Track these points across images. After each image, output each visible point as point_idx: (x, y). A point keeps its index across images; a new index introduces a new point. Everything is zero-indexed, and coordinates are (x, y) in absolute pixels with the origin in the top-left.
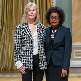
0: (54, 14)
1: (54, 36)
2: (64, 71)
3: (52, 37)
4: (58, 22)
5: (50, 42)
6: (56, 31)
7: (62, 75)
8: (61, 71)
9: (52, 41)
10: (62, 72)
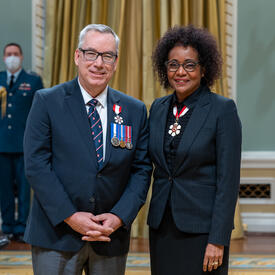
0: (183, 53)
1: (179, 127)
2: (213, 252)
3: (175, 130)
4: (194, 78)
5: (168, 149)
6: (186, 110)
7: (205, 263)
8: (205, 252)
9: (171, 147)
10: (207, 254)
